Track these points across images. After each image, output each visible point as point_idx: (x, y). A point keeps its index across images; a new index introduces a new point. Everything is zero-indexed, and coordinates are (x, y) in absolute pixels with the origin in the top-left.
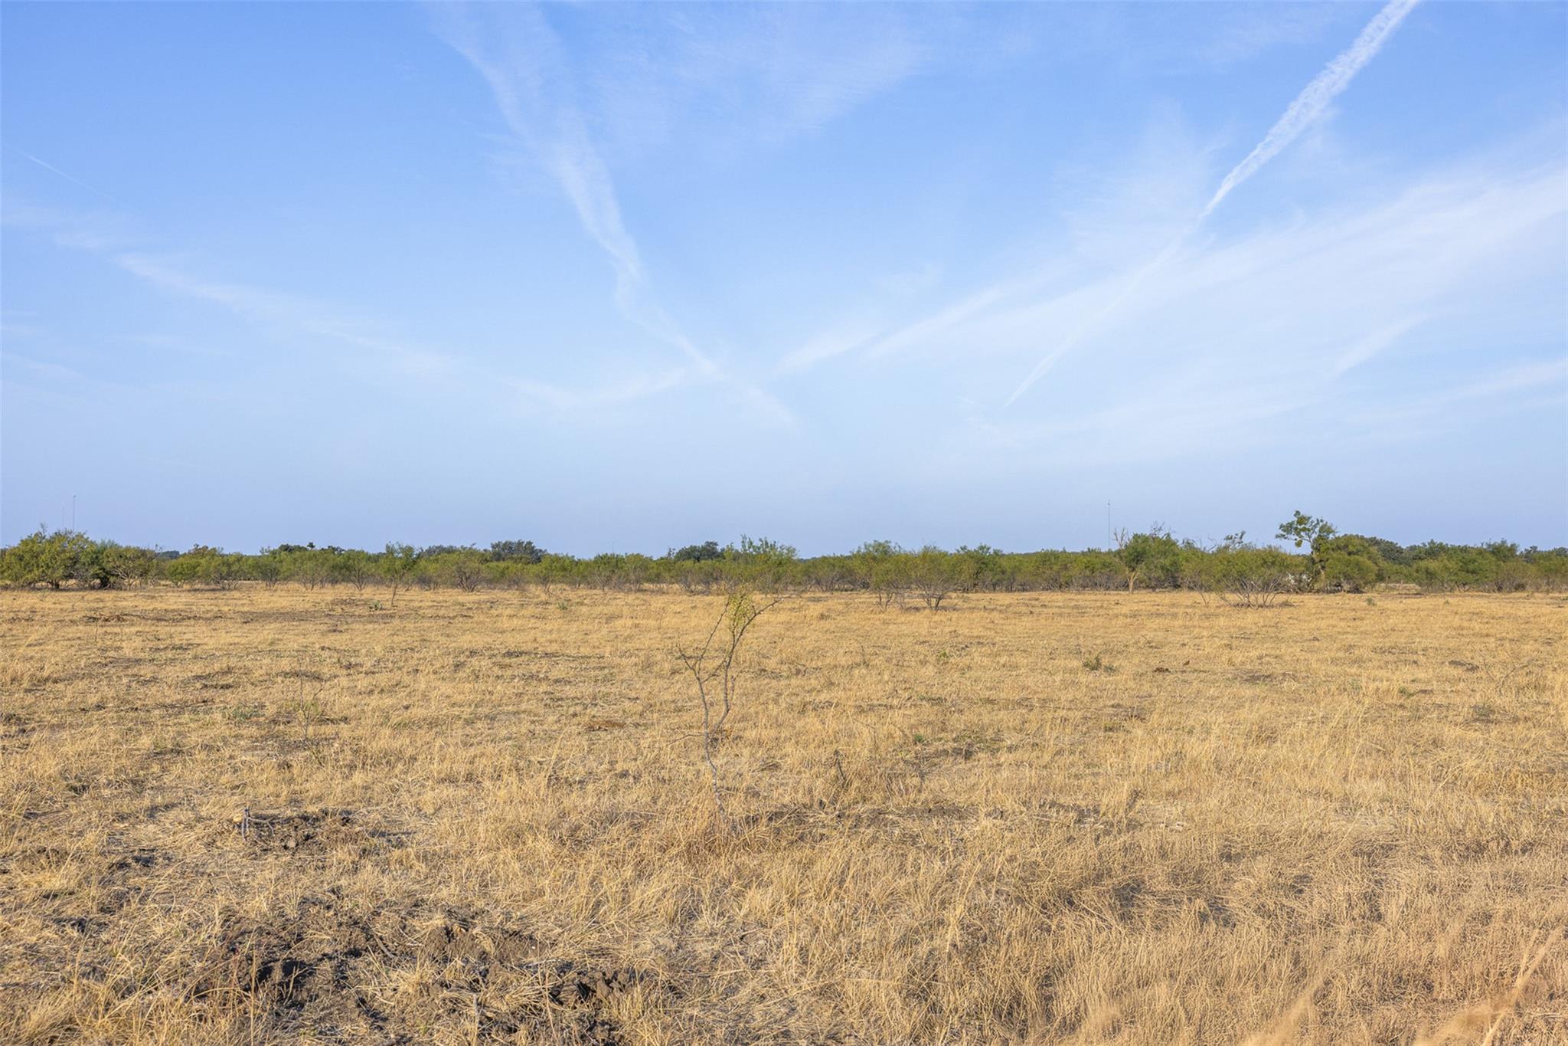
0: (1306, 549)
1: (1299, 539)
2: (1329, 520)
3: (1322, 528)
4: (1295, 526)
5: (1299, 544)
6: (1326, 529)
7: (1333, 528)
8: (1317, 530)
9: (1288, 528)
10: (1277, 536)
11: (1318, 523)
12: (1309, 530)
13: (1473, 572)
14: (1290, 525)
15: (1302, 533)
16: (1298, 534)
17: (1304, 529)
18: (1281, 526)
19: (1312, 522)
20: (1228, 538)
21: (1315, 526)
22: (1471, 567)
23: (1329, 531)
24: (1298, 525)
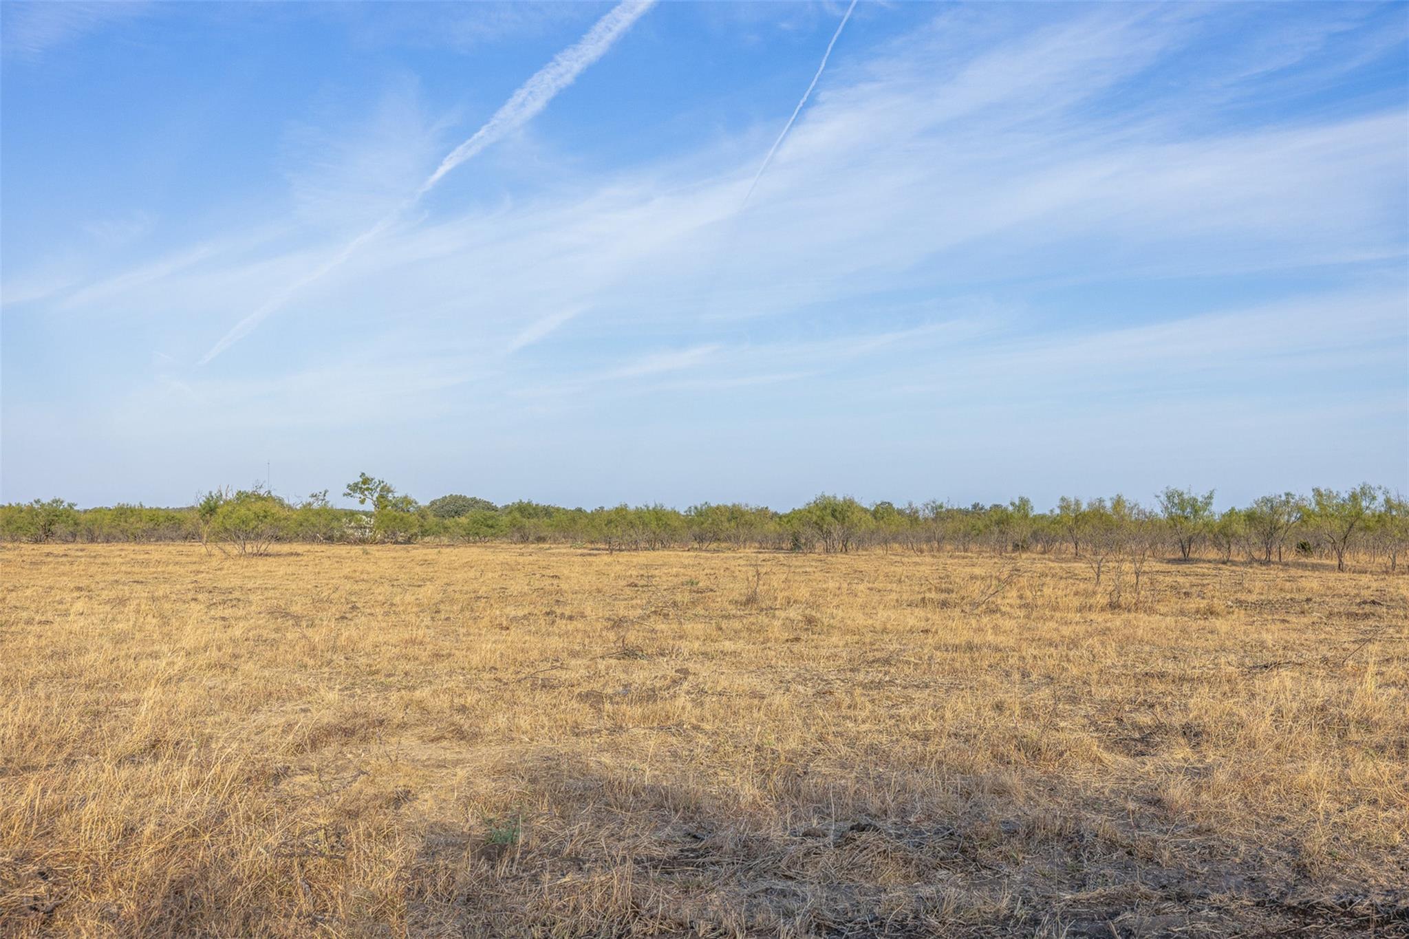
0: (369, 506)
1: (363, 497)
2: (389, 482)
3: (382, 488)
4: (360, 486)
5: (362, 502)
6: (386, 490)
7: (392, 489)
8: (378, 489)
9: (354, 488)
10: (344, 495)
11: (380, 484)
12: (372, 490)
13: (492, 527)
14: (356, 485)
15: (366, 493)
16: (362, 493)
17: (368, 489)
18: (349, 486)
19: (375, 483)
20: (313, 496)
21: (377, 487)
22: (490, 522)
23: (389, 491)
24: (362, 486)
